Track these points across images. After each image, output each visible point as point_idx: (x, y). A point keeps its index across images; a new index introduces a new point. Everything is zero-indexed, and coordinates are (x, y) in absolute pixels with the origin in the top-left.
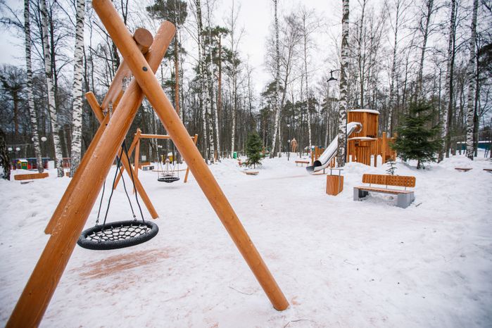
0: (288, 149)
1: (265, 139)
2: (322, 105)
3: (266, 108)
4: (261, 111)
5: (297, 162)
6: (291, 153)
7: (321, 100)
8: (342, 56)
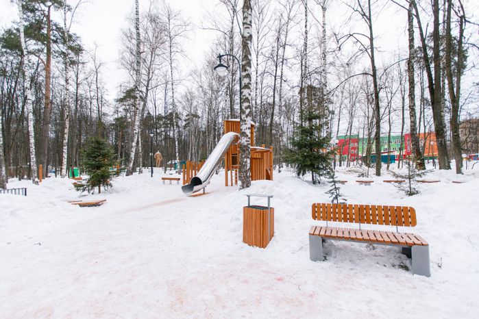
0: (150, 163)
1: (121, 154)
2: (185, 120)
3: (122, 118)
4: (117, 119)
5: (163, 179)
6: (154, 169)
7: (184, 114)
8: (244, 24)
